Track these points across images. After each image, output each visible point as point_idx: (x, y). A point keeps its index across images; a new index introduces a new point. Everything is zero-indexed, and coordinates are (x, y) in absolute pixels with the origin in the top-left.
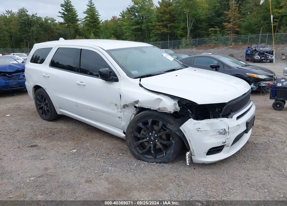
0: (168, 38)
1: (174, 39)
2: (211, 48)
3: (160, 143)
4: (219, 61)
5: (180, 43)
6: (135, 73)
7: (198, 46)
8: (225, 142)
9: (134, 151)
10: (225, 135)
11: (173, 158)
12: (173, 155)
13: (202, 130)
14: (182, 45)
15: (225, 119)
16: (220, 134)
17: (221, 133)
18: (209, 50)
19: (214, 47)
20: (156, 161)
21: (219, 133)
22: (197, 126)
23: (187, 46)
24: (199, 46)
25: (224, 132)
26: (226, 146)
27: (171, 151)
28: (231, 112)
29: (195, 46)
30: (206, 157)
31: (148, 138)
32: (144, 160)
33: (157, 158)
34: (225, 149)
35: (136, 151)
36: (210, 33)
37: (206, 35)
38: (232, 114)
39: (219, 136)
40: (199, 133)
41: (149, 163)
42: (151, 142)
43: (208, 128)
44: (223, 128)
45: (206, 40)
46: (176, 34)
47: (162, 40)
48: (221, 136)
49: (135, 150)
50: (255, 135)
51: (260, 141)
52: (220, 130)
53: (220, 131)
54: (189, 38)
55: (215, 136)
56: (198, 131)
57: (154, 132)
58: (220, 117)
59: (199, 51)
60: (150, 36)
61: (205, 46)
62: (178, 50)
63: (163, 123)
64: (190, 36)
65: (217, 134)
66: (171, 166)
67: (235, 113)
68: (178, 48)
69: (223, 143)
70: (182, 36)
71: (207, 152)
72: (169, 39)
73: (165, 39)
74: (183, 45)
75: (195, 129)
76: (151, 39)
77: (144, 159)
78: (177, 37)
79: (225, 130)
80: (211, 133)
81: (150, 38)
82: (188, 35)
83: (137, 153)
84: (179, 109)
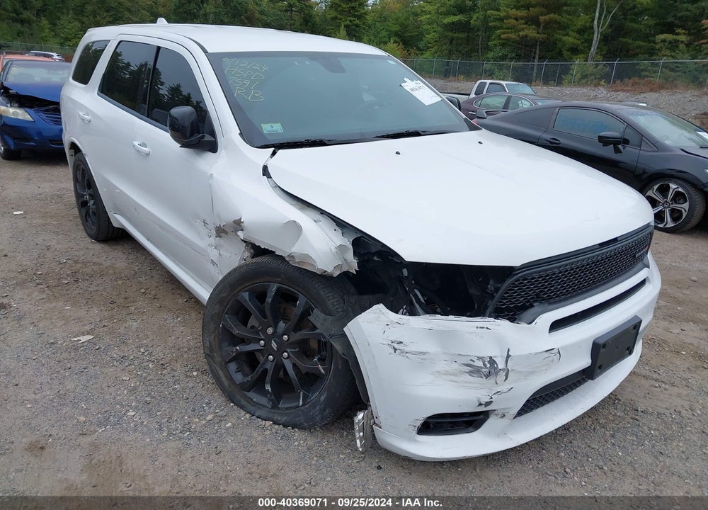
0: (535, 53)
1: (552, 59)
2: (652, 90)
3: (294, 365)
4: (629, 125)
5: (566, 70)
6: (272, 129)
7: (614, 82)
8: (488, 404)
9: (221, 373)
10: (491, 380)
11: (322, 419)
12: (325, 410)
13: (407, 349)
14: (569, 76)
15: (503, 325)
16: (470, 373)
17: (475, 371)
18: (645, 95)
19: (661, 87)
20: (276, 417)
21: (469, 369)
22: (395, 334)
23: (586, 80)
24: (618, 82)
25: (489, 369)
26: (497, 415)
27: (320, 396)
28: (536, 301)
29: (605, 82)
30: (416, 441)
31: (262, 342)
32: (242, 407)
33: (279, 408)
34: (491, 423)
35: (226, 377)
36: (657, 47)
37: (642, 54)
38: (537, 307)
39: (468, 377)
40: (397, 357)
41: (254, 417)
42: (271, 357)
43: (431, 347)
44: (487, 353)
45: (642, 67)
46: (559, 45)
47: (518, 57)
48: (475, 380)
49: (222, 370)
50: (652, 379)
51: (659, 403)
52: (475, 359)
53: (471, 363)
54: (593, 59)
55: (453, 378)
56: (395, 350)
57: (282, 325)
58: (488, 312)
59: (614, 94)
60: (487, 44)
61: (634, 84)
62: (557, 88)
63: (307, 302)
64: (597, 53)
65: (461, 372)
66: (311, 442)
67: (552, 307)
68: (559, 83)
69: (480, 404)
70: (575, 51)
71: (419, 424)
72: (537, 57)
73: (528, 57)
74: (572, 75)
75: (386, 343)
76: (491, 55)
77: (244, 403)
78: (560, 54)
79: (492, 361)
80: (442, 366)
81: (489, 49)
82: (592, 49)
83: (226, 383)
84: (353, 264)
